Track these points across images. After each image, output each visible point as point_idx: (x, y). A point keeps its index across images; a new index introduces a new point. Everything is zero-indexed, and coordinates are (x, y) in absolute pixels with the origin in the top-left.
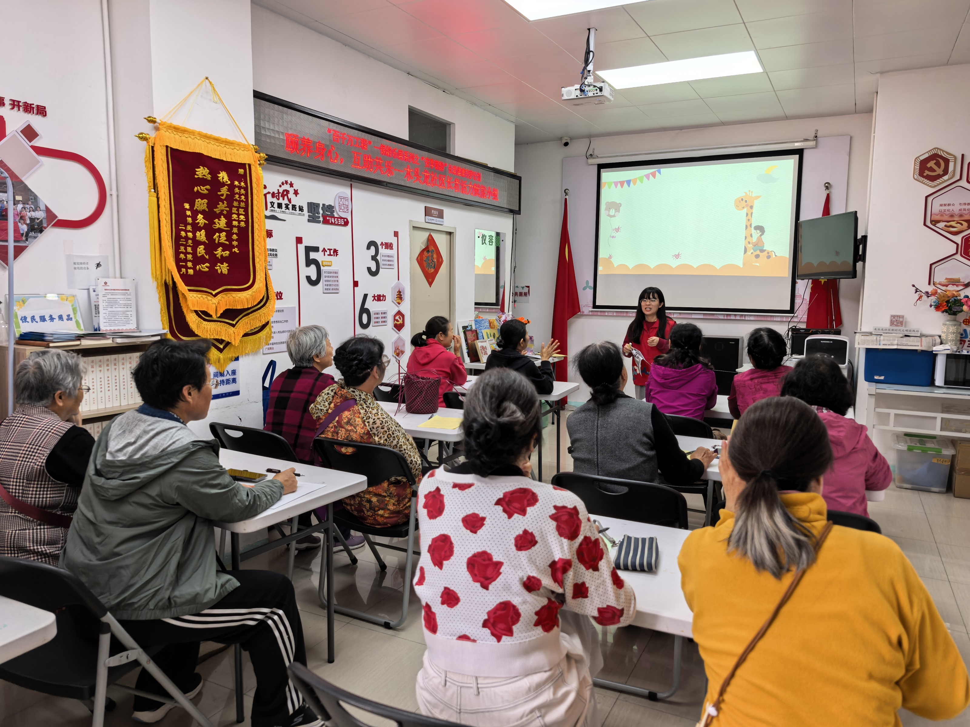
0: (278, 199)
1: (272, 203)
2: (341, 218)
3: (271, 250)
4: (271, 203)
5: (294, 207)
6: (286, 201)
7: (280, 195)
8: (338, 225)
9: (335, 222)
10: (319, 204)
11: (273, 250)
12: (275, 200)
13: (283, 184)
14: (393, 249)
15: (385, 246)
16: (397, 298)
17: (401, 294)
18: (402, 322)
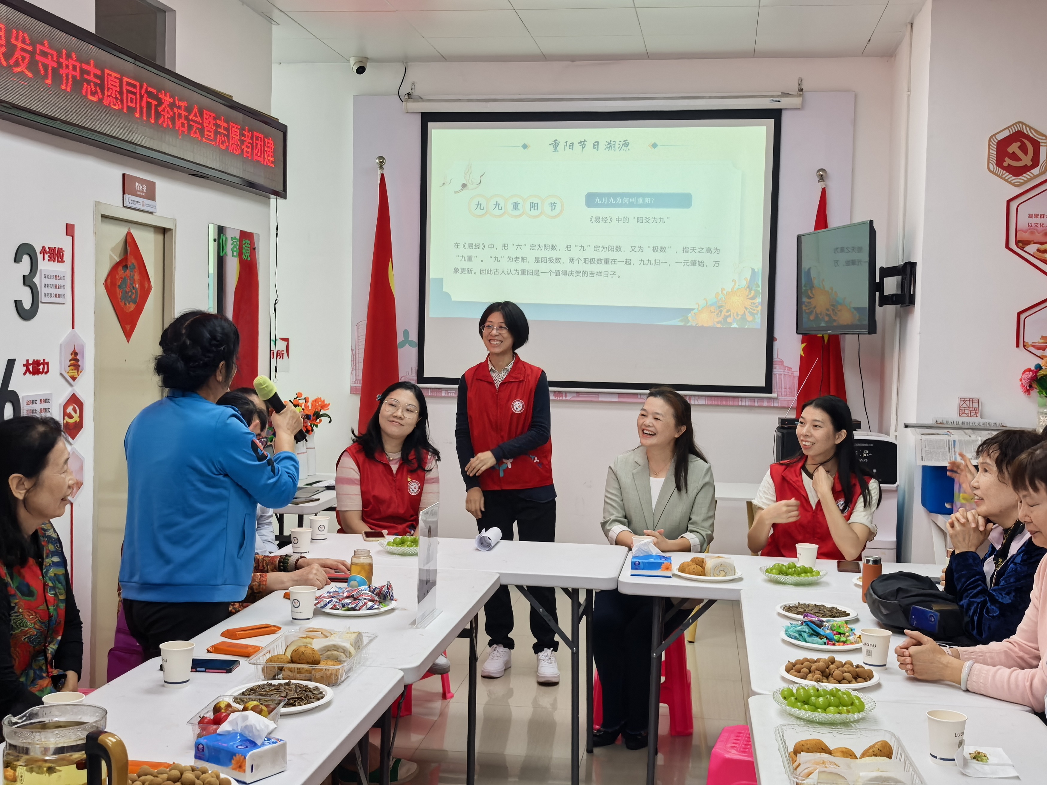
14: (64, 261)
15: (49, 254)
16: (69, 366)
17: (78, 357)
18: (78, 420)
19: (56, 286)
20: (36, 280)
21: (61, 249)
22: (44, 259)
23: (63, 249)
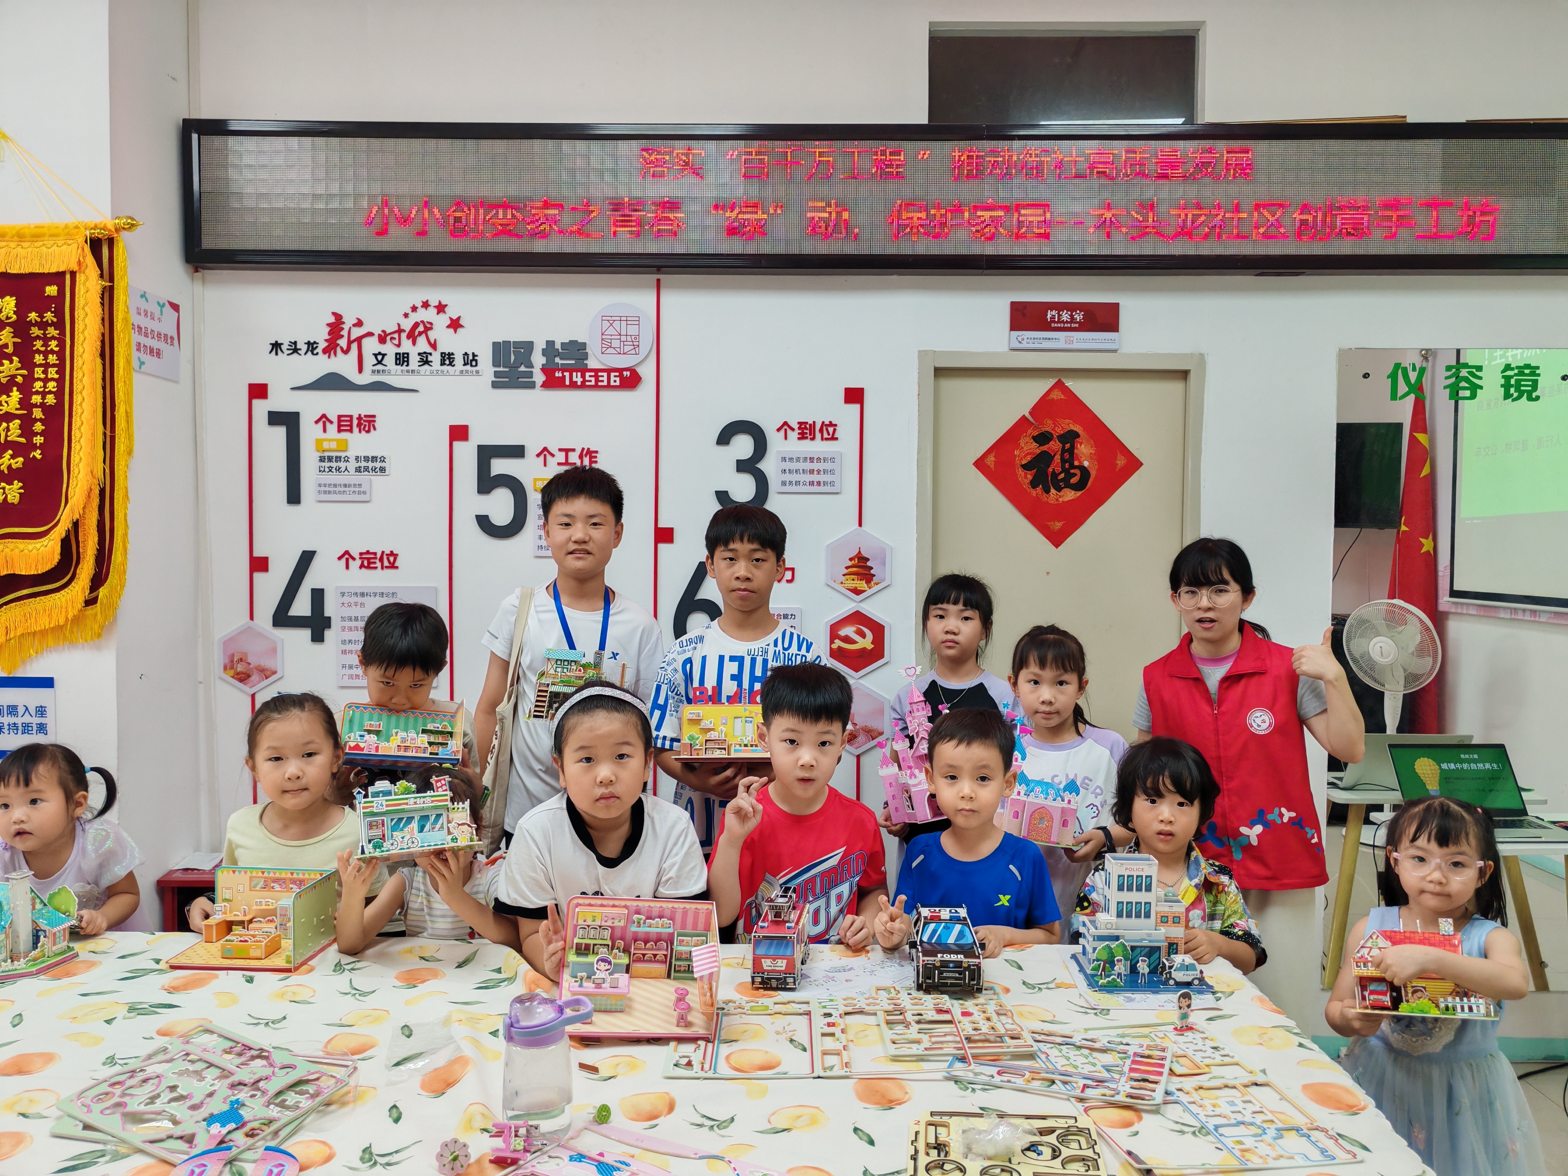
0: (399, 346)
1: (379, 358)
2: (609, 371)
3: (366, 459)
4: (376, 355)
5: (447, 359)
6: (422, 345)
7: (404, 336)
8: (596, 387)
9: (584, 381)
10: (531, 344)
11: (374, 459)
12: (390, 349)
13: (414, 309)
14: (837, 439)
15: (797, 431)
16: (844, 575)
17: (869, 564)
18: (870, 647)
19: (812, 472)
20: (768, 465)
21: (830, 422)
22: (786, 438)
23: (834, 423)
